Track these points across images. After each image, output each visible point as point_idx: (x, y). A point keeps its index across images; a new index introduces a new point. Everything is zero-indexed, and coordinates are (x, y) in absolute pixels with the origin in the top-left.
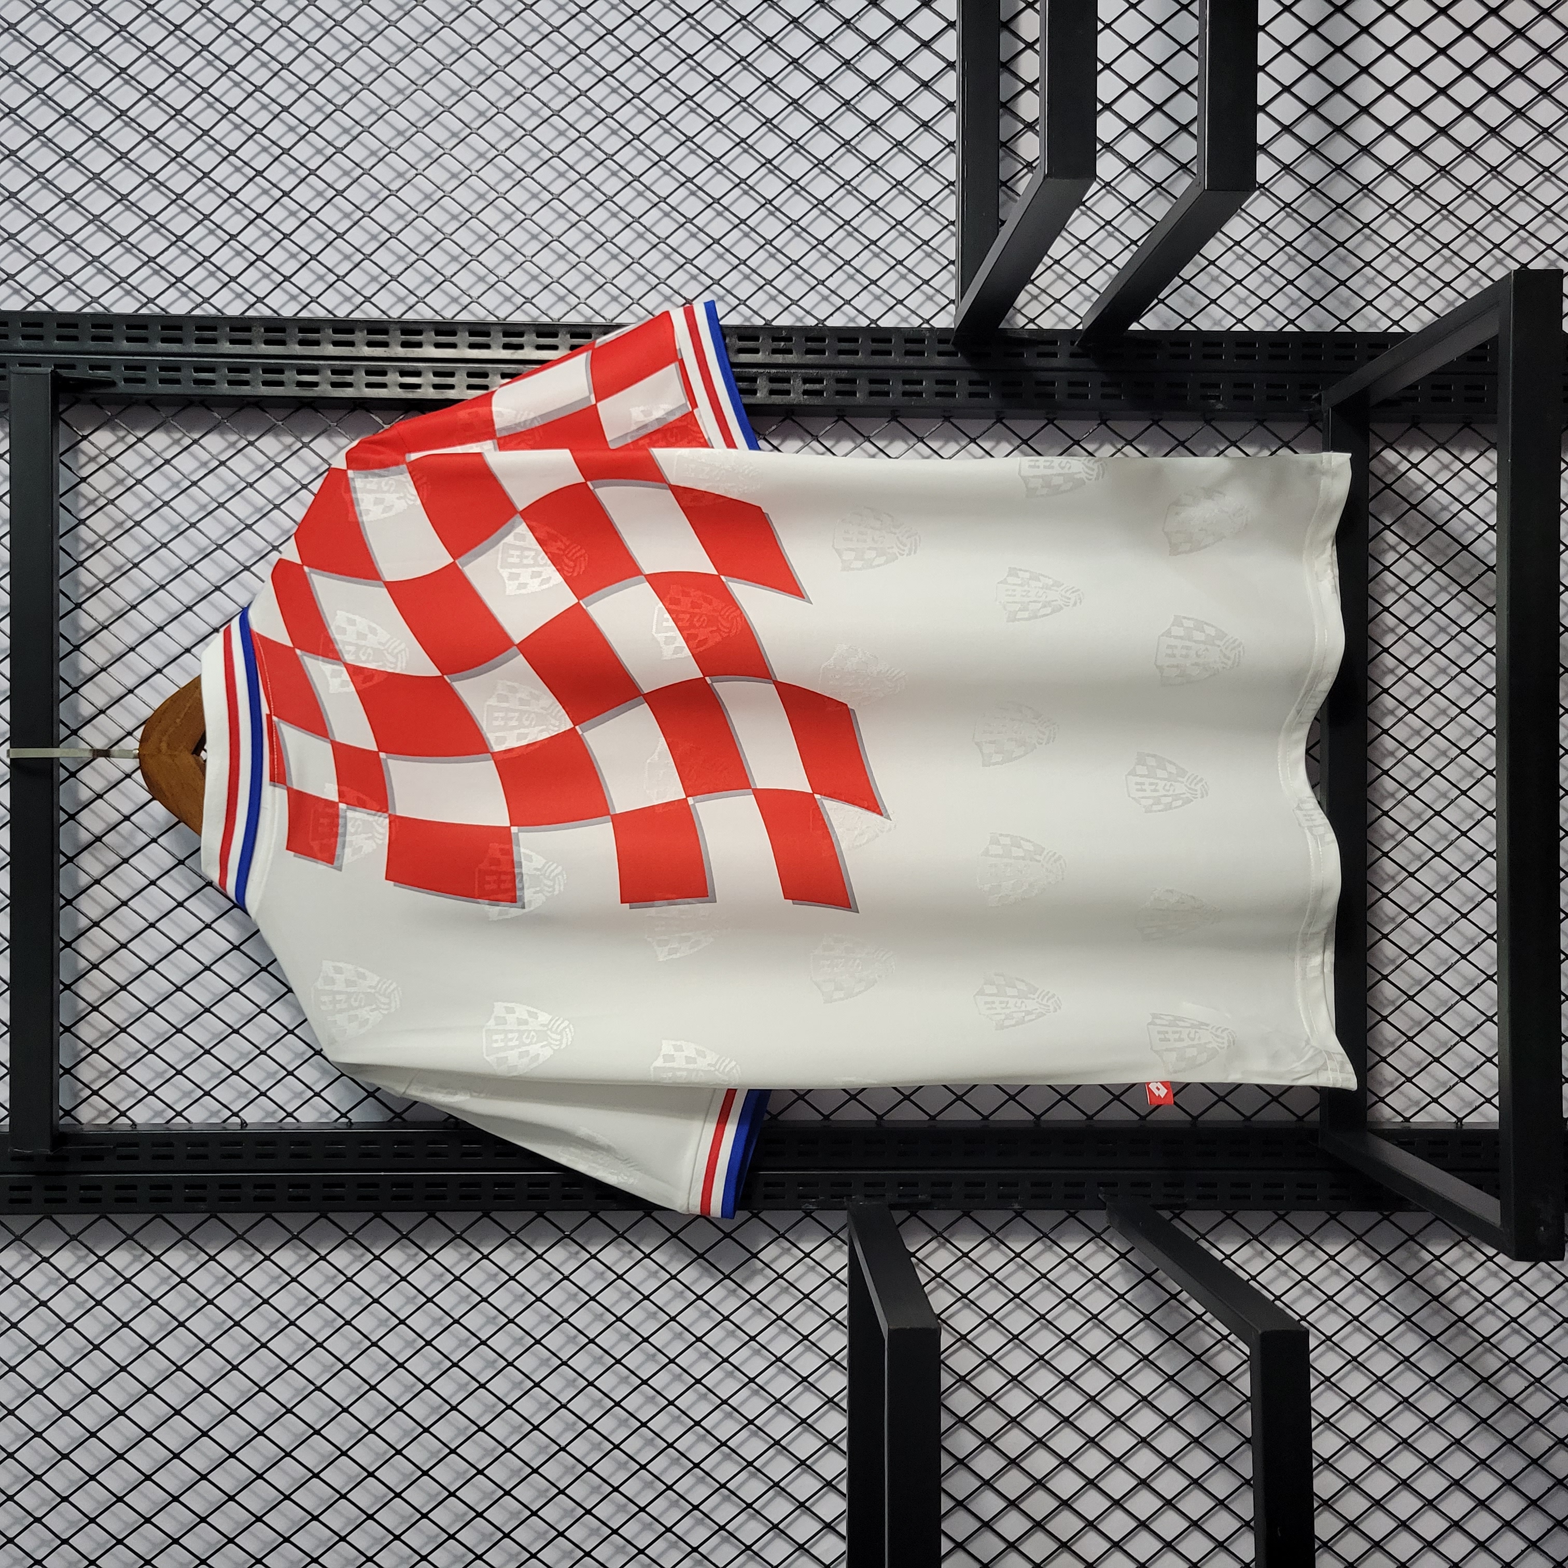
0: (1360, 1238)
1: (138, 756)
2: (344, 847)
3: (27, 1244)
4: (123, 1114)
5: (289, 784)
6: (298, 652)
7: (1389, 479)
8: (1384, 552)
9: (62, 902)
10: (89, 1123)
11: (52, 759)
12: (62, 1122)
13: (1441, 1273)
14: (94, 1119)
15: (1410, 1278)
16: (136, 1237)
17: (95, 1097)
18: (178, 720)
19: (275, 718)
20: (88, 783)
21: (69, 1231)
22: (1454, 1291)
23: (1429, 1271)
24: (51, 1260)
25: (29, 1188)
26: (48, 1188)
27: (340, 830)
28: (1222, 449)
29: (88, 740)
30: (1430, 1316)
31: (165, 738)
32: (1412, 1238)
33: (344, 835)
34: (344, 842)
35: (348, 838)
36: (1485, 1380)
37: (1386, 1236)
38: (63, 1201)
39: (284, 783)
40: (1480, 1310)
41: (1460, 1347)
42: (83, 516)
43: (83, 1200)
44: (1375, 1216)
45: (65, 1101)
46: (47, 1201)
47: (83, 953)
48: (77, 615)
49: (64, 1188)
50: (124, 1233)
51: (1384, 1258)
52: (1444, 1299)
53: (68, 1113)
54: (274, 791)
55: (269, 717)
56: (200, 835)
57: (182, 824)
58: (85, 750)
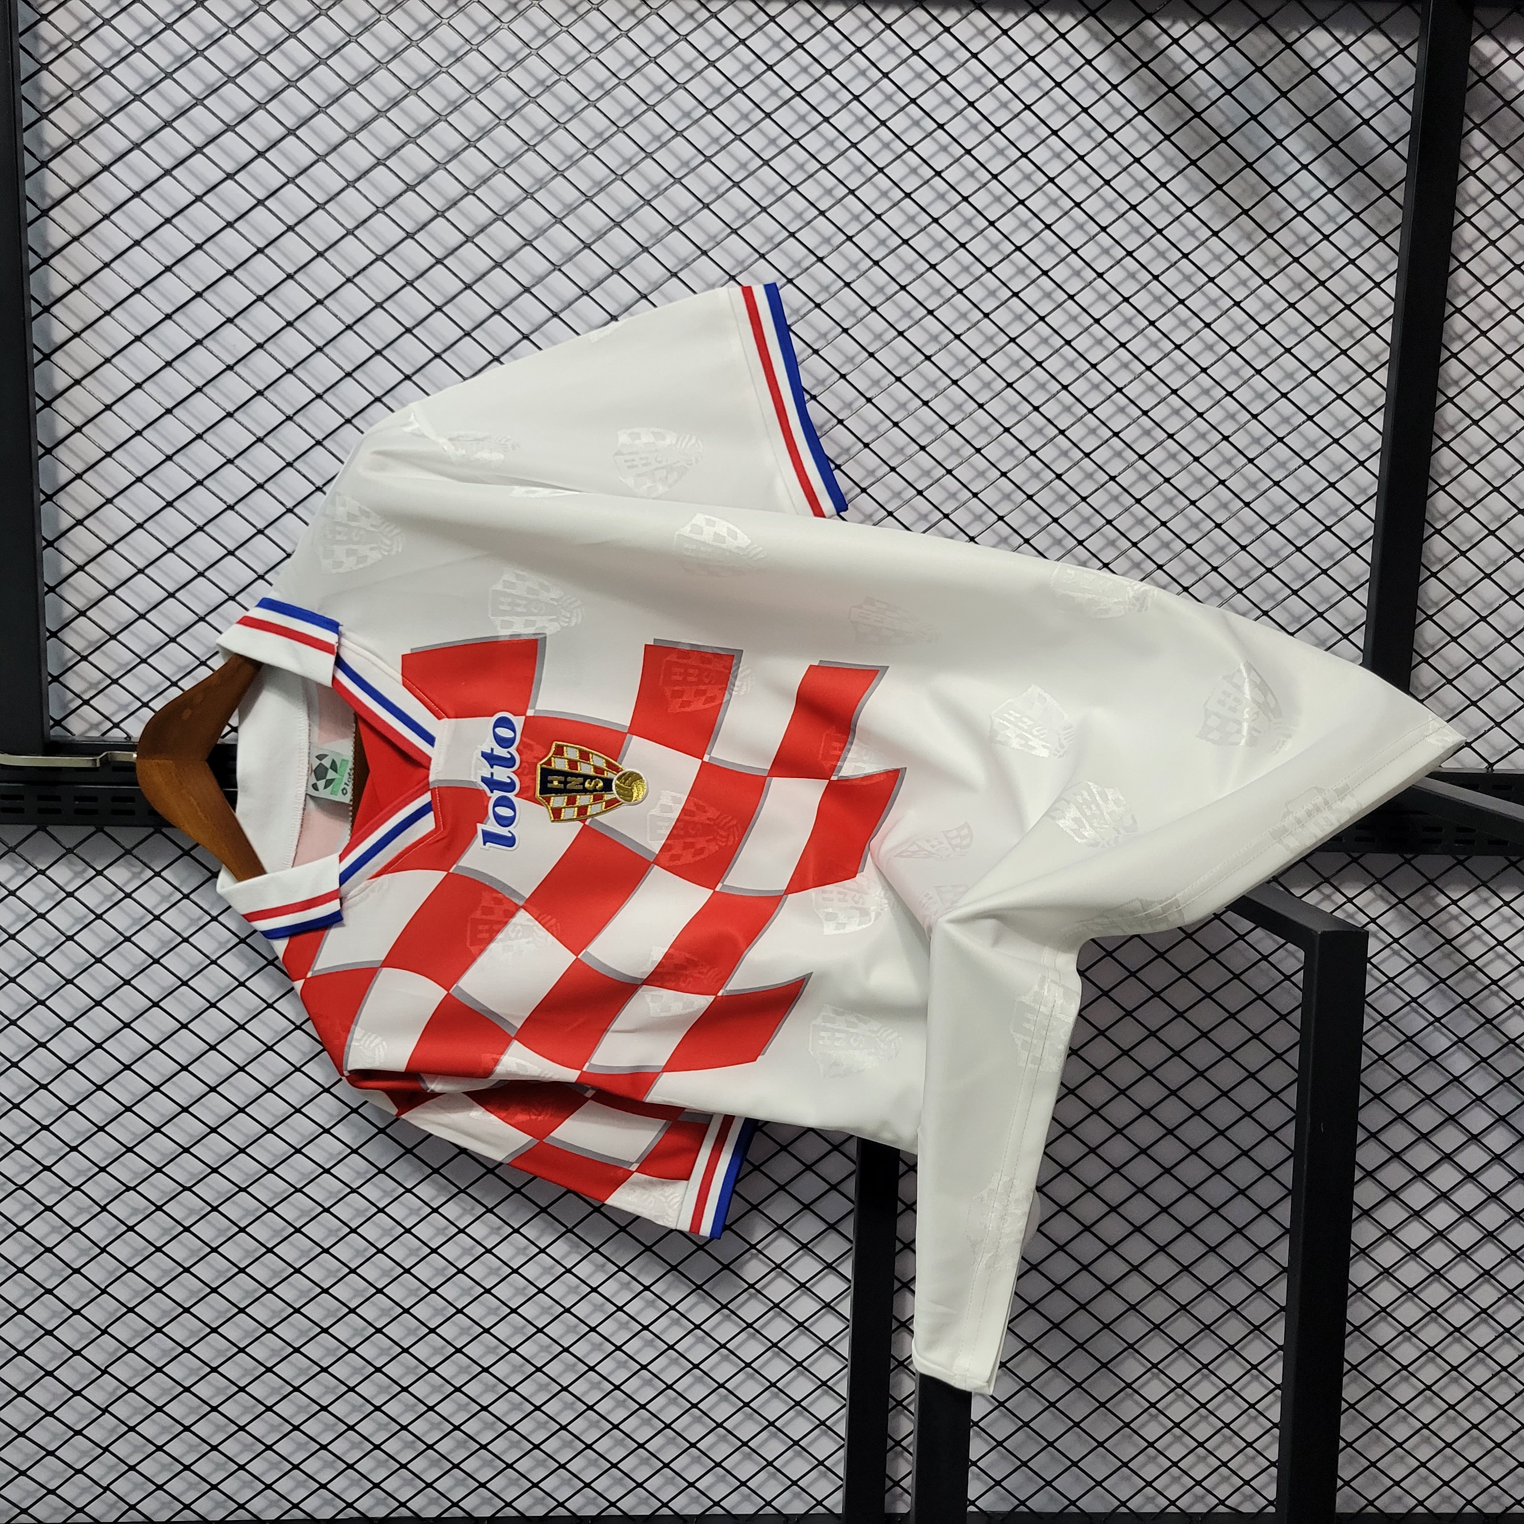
0: (1379, 881)
3: (21, 856)
4: (116, 725)
7: (1483, 72)
8: (1470, 157)
9: (42, 497)
10: (82, 735)
12: (53, 732)
13: (1455, 918)
14: (86, 732)
15: (1425, 922)
16: (134, 852)
17: (86, 707)
21: (64, 843)
22: (1466, 936)
23: (1443, 916)
24: (47, 872)
25: (21, 798)
26: (41, 798)
28: (1303, 31)
30: (1440, 959)
32: (1431, 882)
36: (1489, 1021)
37: (1405, 880)
38: (58, 811)
40: (1491, 955)
41: (1467, 989)
42: (45, 60)
43: (78, 812)
44: (1396, 859)
45: (55, 712)
46: (41, 811)
47: (67, 553)
48: (43, 176)
49: (58, 799)
50: (122, 847)
51: (1402, 901)
52: (1457, 943)
53: (58, 723)
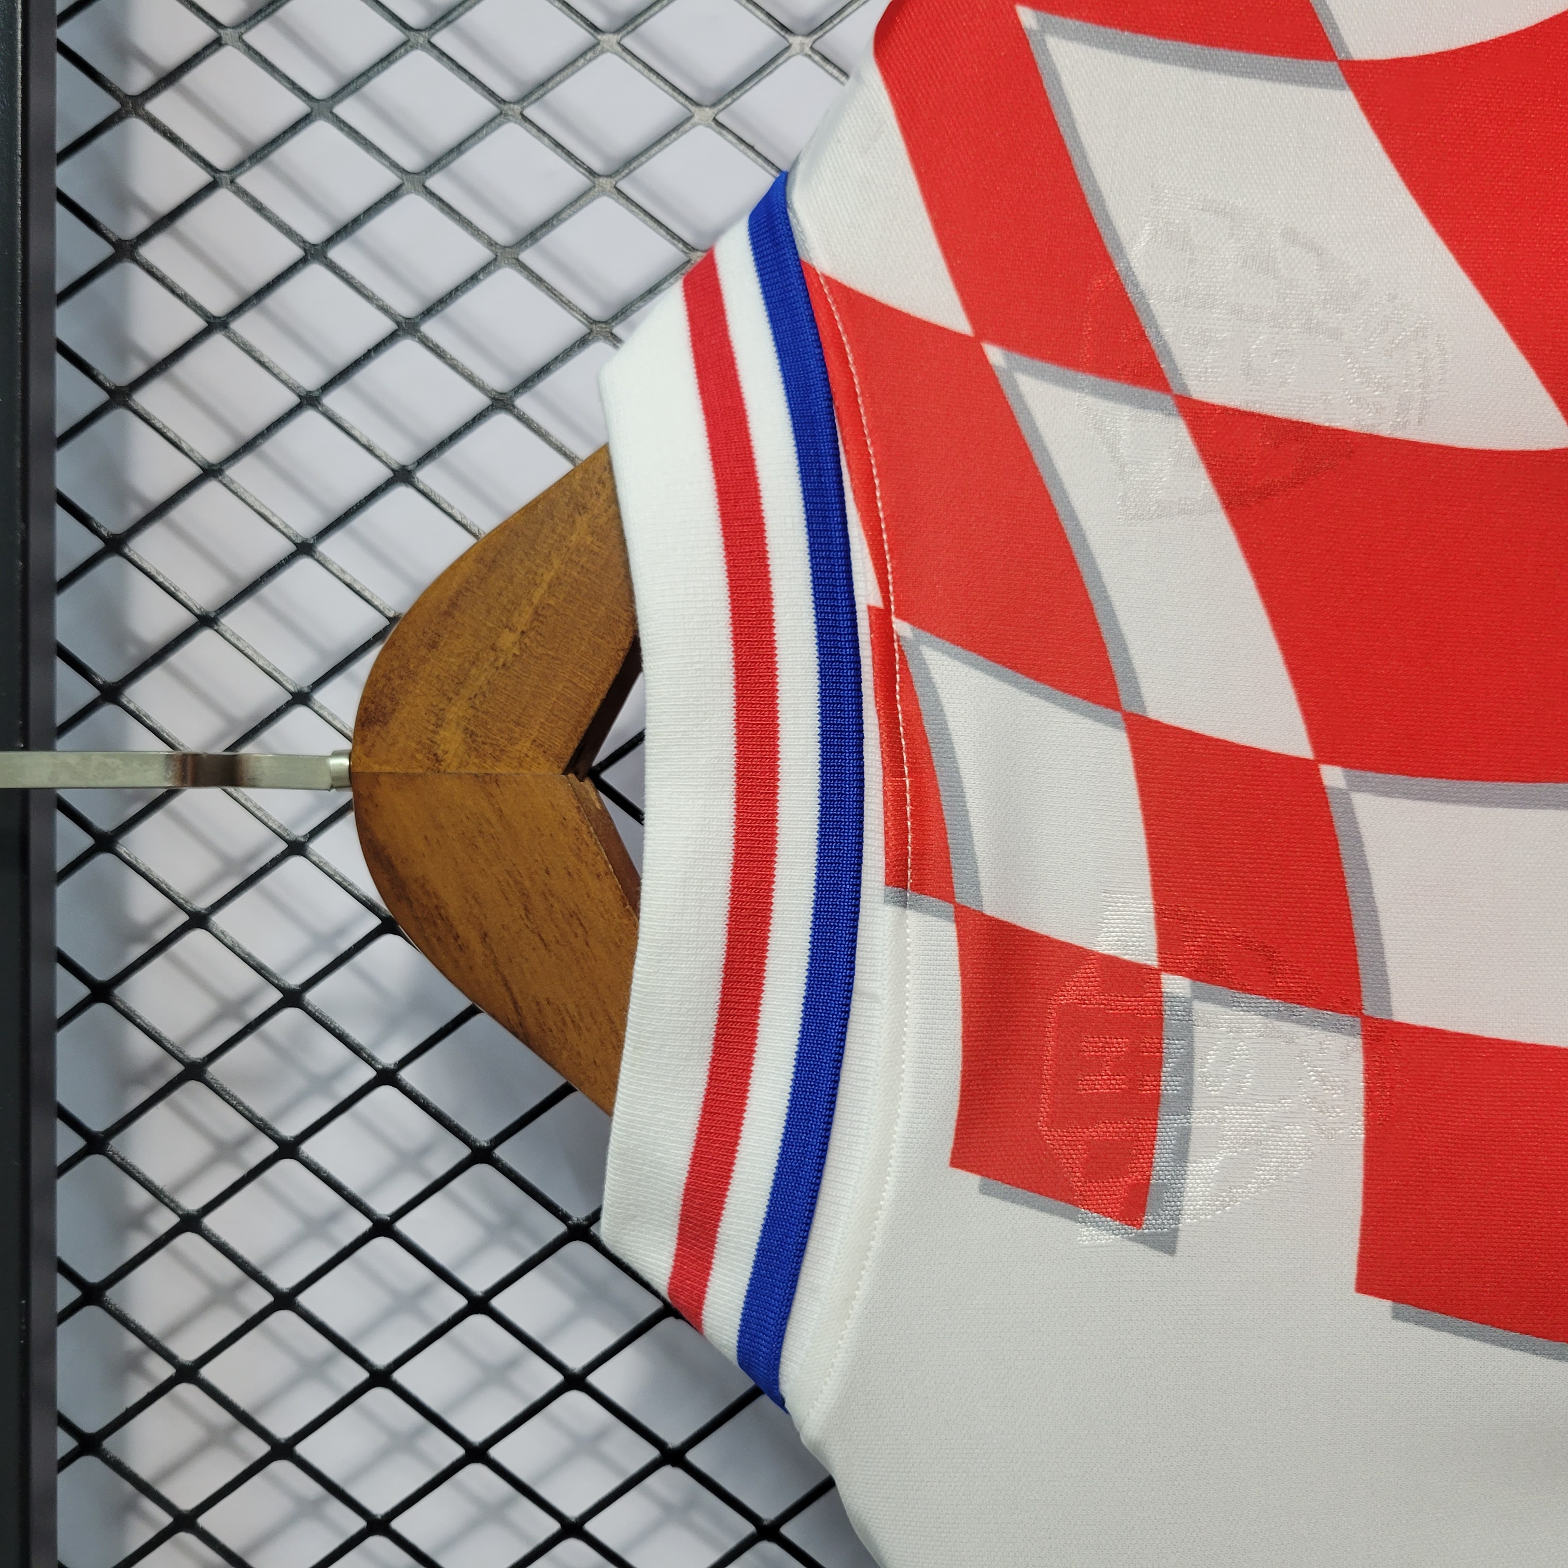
1: (353, 778)
2: (1181, 1156)
5: (963, 896)
6: (995, 355)
11: (24, 794)
18: (508, 639)
19: (901, 627)
20: (158, 872)
27: (1170, 1086)
29: (159, 719)
31: (457, 711)
33: (1186, 1101)
34: (1184, 1136)
35: (1199, 1118)
39: (947, 895)
54: (900, 925)
55: (881, 619)
56: (610, 1113)
57: (482, 1021)
58: (145, 758)
